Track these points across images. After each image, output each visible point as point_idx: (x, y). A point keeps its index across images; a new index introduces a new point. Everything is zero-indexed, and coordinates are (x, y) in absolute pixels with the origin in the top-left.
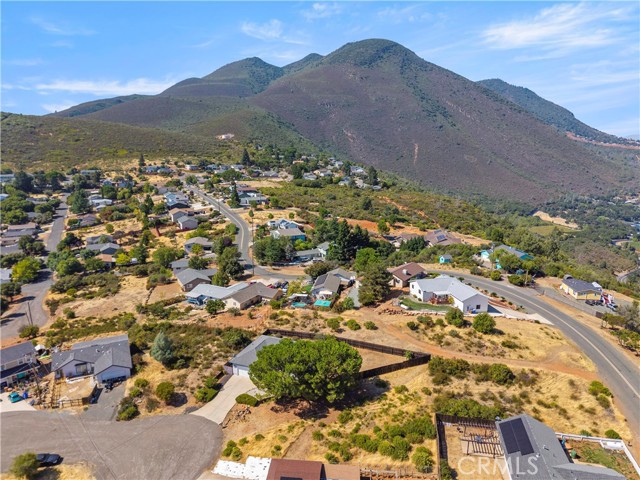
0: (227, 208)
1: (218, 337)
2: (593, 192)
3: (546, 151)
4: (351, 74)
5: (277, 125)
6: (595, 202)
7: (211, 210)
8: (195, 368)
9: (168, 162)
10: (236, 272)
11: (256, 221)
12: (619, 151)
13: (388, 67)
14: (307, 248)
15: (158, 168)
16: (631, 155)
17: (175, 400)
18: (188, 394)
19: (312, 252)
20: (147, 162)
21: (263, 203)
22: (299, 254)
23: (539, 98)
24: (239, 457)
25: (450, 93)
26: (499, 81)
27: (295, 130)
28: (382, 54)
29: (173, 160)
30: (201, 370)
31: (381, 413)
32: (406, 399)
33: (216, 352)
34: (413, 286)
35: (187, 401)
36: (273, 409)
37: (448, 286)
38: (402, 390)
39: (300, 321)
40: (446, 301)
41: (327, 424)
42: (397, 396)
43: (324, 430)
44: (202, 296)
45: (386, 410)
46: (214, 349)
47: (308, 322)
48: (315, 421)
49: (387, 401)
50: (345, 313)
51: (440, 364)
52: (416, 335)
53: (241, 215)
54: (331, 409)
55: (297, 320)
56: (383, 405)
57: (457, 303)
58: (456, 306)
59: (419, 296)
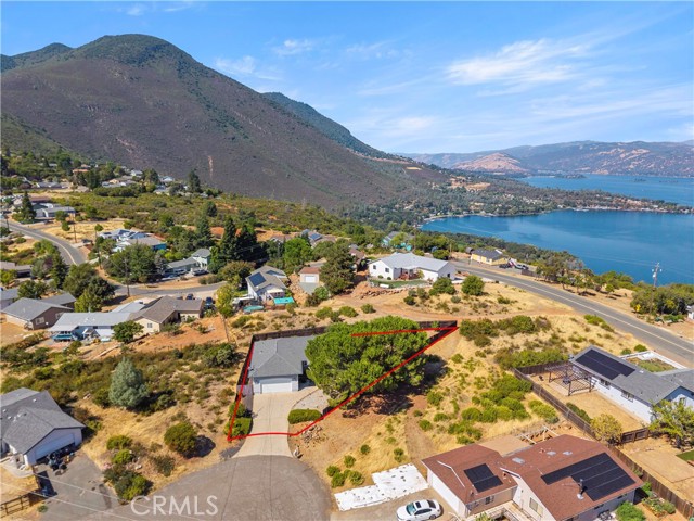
1: (181, 361)
4: (116, 73)
5: (23, 130)
6: (382, 210)
8: (187, 402)
11: (77, 235)
13: (162, 68)
14: (175, 260)
16: (399, 169)
18: (209, 434)
19: (184, 263)
21: (72, 215)
22: (170, 266)
24: (360, 480)
25: (237, 103)
26: (279, 94)
27: (49, 137)
28: (153, 53)
30: (199, 402)
31: (461, 384)
32: (471, 366)
33: (200, 376)
34: (375, 267)
35: (214, 445)
36: (344, 416)
37: (411, 261)
38: (458, 359)
39: (278, 321)
40: (415, 276)
41: (422, 411)
42: (459, 366)
43: (425, 418)
44: (78, 328)
45: (463, 381)
46: (192, 374)
47: (289, 321)
48: (405, 413)
49: (455, 373)
50: (324, 305)
51: (473, 327)
52: (419, 309)
53: (47, 232)
54: (410, 397)
55: (273, 321)
56: (455, 377)
57: (427, 275)
58: (426, 279)
59: (386, 275)
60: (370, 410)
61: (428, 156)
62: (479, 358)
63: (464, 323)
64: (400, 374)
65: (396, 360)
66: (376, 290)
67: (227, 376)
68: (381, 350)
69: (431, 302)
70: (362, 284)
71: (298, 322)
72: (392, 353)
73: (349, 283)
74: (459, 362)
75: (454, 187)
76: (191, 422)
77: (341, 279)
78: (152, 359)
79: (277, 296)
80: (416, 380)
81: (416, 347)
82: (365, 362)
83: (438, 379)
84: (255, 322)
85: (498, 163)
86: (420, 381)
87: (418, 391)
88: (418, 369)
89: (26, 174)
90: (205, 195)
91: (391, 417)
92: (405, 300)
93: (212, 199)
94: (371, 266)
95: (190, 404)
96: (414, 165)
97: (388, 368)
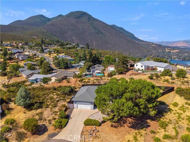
0: (38, 53)
1: (55, 91)
2: (141, 54)
3: (129, 44)
4: (73, 21)
5: (51, 35)
7: (33, 54)
8: (47, 107)
9: (12, 43)
10: (50, 70)
11: (52, 56)
12: (146, 44)
13: (84, 19)
14: (75, 63)
15: (8, 44)
16: (149, 45)
17: (39, 130)
18: (47, 124)
20: (4, 43)
21: (53, 52)
22: (73, 65)
23: (125, 30)
25: (102, 27)
28: (82, 15)
29: (14, 42)
30: (51, 108)
31: (178, 119)
32: (183, 109)
33: (57, 98)
34: (137, 65)
35: (47, 130)
36: (112, 126)
37: (152, 64)
38: (176, 105)
39: (95, 81)
40: (154, 69)
41: (155, 131)
42: (176, 108)
43: (157, 136)
44: (37, 79)
45: (179, 117)
46: (55, 97)
47: (99, 81)
48: (145, 130)
49: (174, 112)
50: (114, 77)
51: (183, 90)
52: (155, 81)
53: (45, 55)
54: (148, 121)
55: (93, 80)
56: (175, 114)
57: (159, 69)
58: (158, 70)
59: (141, 68)
60: (125, 125)
61: (158, 42)
62: (187, 106)
63: (178, 88)
64: (144, 109)
65: (142, 101)
66: (136, 73)
67: (67, 99)
68: (133, 95)
69: (161, 79)
70: (131, 71)
71: (102, 82)
72: (140, 97)
73: (126, 70)
74: (176, 106)
75: (167, 51)
76: (44, 117)
77: (122, 68)
78: (46, 89)
79: (99, 73)
80: (153, 113)
81: (154, 96)
82: (124, 100)
83: (165, 114)
84: (86, 80)
85: (182, 44)
86: (155, 114)
87: (153, 119)
88: (154, 108)
89: (47, 44)
90: (90, 49)
91: (137, 131)
92: (149, 77)
93: (92, 50)
94: (135, 65)
95: (47, 109)
96: (154, 44)
97: (137, 105)
